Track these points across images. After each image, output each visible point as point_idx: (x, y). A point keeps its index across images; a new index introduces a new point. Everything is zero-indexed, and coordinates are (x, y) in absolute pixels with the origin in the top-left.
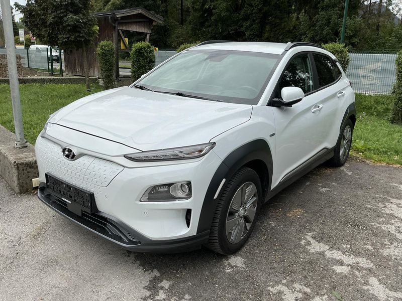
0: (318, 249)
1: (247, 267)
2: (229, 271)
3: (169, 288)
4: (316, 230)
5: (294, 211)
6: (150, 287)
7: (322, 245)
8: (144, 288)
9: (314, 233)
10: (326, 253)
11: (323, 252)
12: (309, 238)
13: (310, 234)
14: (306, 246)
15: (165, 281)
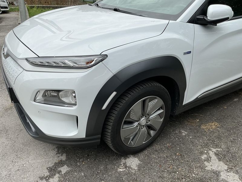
0: (215, 168)
1: (139, 170)
2: (121, 170)
3: (65, 174)
4: (223, 146)
5: (210, 124)
6: (52, 169)
7: (222, 163)
8: (47, 168)
9: (219, 150)
10: (222, 174)
11: (219, 172)
12: (211, 154)
13: (214, 150)
14: (205, 161)
15: (65, 166)
